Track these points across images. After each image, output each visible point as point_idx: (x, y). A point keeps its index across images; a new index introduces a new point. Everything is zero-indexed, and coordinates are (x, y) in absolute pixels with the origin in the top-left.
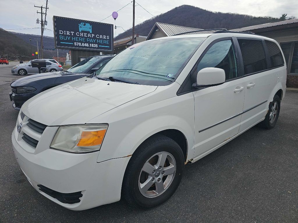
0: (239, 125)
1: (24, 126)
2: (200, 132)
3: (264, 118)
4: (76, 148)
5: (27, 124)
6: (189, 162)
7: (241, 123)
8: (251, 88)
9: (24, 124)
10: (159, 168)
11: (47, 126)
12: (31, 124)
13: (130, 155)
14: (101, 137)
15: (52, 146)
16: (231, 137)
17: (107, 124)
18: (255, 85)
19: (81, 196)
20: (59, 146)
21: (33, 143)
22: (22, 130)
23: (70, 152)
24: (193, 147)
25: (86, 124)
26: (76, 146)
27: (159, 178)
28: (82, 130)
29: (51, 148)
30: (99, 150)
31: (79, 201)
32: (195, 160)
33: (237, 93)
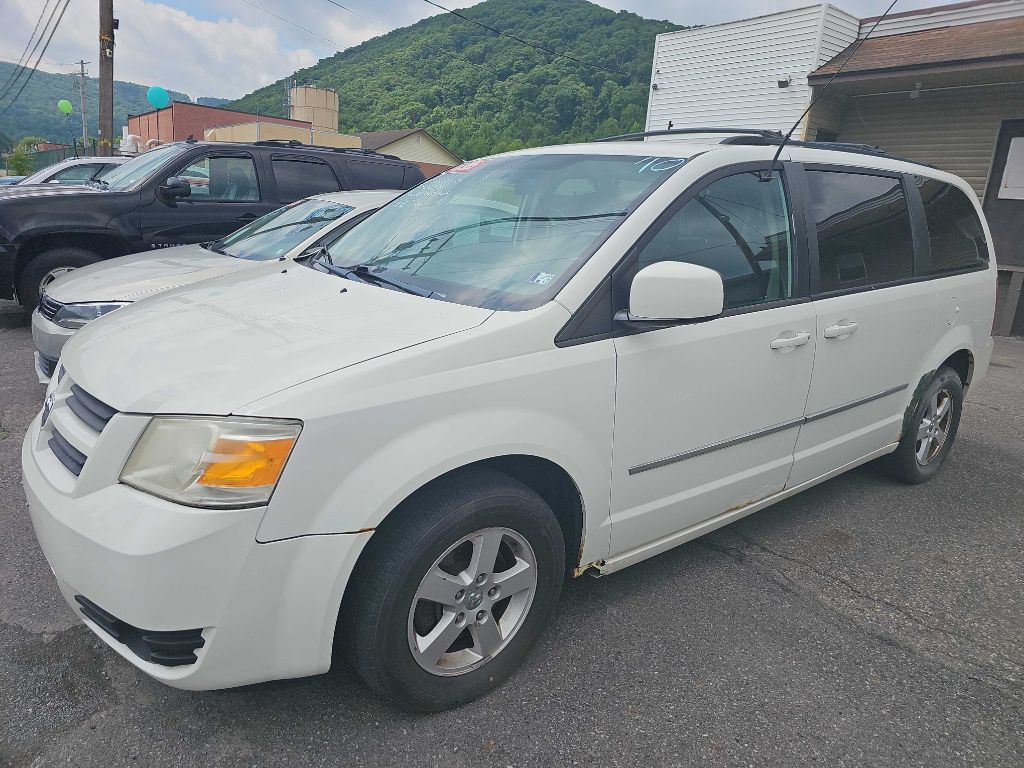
0: (788, 459)
1: (59, 404)
2: (632, 472)
3: (893, 445)
4: (194, 491)
5: (67, 401)
6: (592, 570)
7: (799, 456)
8: (842, 337)
9: (58, 397)
10: (477, 581)
11: (117, 411)
12: (79, 401)
13: (371, 530)
14: (277, 462)
15: (127, 478)
16: (758, 501)
17: (300, 422)
18: (856, 328)
19: (201, 644)
20: (145, 479)
21: (74, 460)
22: (50, 417)
23: (174, 502)
24: (607, 522)
25: (231, 415)
26: (194, 485)
27: (481, 611)
28: (219, 432)
29: (121, 483)
30: (267, 504)
31: (193, 660)
32: (613, 564)
33: (784, 351)
